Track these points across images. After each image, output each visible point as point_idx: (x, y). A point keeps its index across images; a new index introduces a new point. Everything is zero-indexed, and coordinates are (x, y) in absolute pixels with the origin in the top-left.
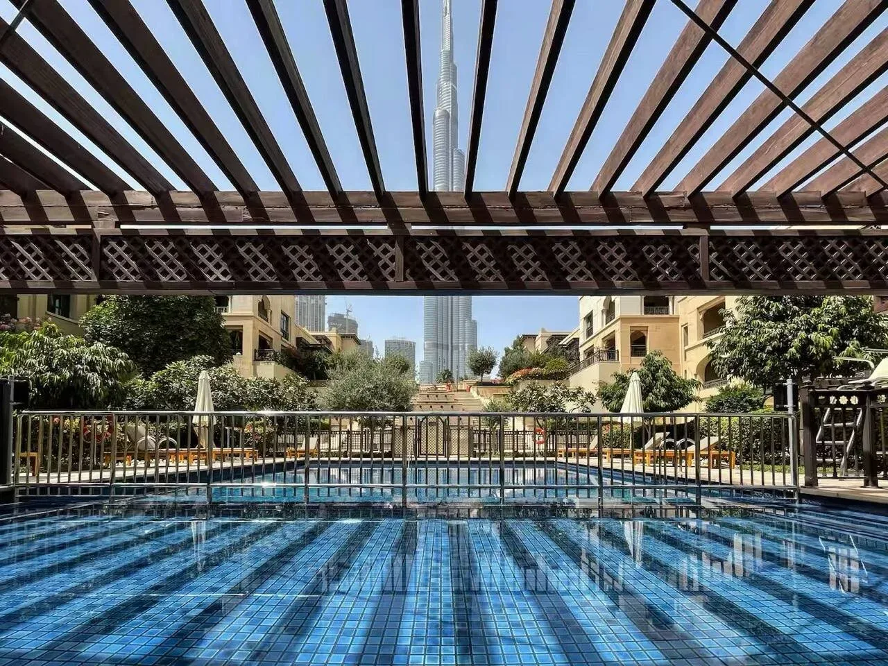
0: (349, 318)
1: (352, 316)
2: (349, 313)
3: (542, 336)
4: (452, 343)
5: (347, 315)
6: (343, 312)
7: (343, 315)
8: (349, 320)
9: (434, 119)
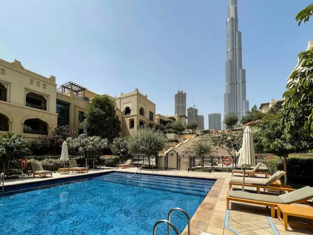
0: (195, 108)
1: (196, 107)
2: (195, 107)
3: (272, 103)
4: (237, 112)
5: (194, 107)
6: (192, 107)
7: (192, 108)
8: (194, 109)
9: (227, 23)
